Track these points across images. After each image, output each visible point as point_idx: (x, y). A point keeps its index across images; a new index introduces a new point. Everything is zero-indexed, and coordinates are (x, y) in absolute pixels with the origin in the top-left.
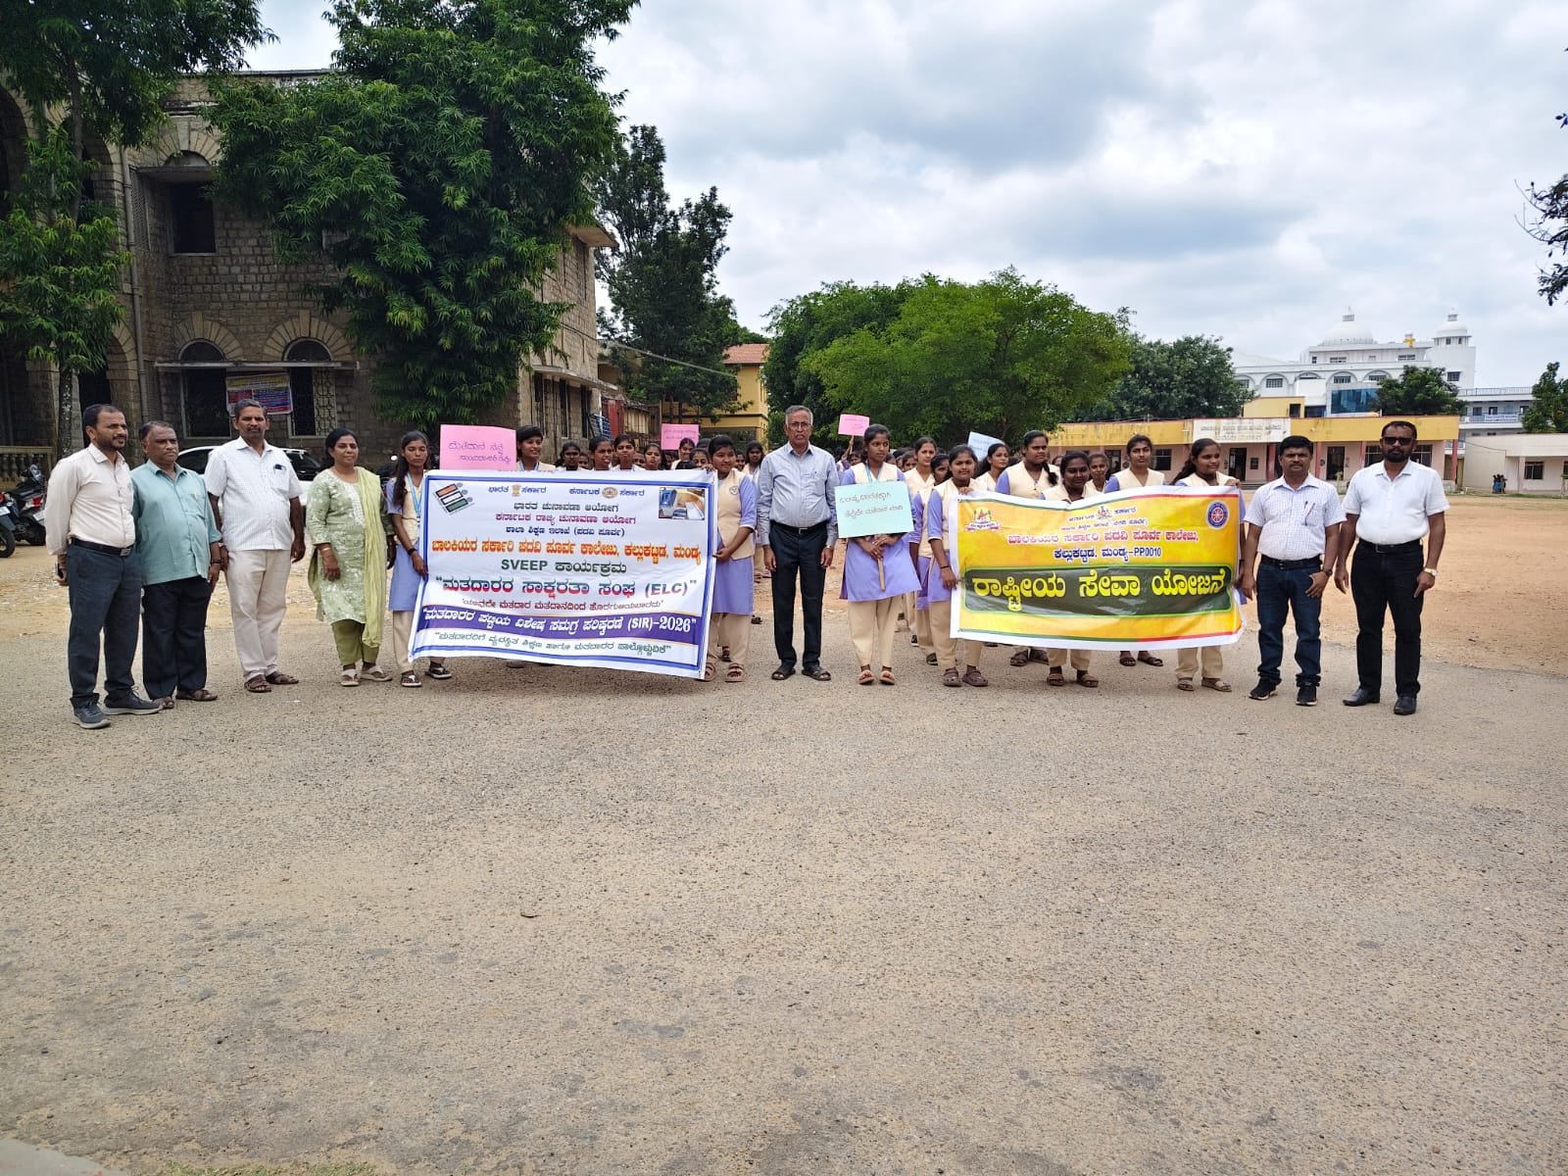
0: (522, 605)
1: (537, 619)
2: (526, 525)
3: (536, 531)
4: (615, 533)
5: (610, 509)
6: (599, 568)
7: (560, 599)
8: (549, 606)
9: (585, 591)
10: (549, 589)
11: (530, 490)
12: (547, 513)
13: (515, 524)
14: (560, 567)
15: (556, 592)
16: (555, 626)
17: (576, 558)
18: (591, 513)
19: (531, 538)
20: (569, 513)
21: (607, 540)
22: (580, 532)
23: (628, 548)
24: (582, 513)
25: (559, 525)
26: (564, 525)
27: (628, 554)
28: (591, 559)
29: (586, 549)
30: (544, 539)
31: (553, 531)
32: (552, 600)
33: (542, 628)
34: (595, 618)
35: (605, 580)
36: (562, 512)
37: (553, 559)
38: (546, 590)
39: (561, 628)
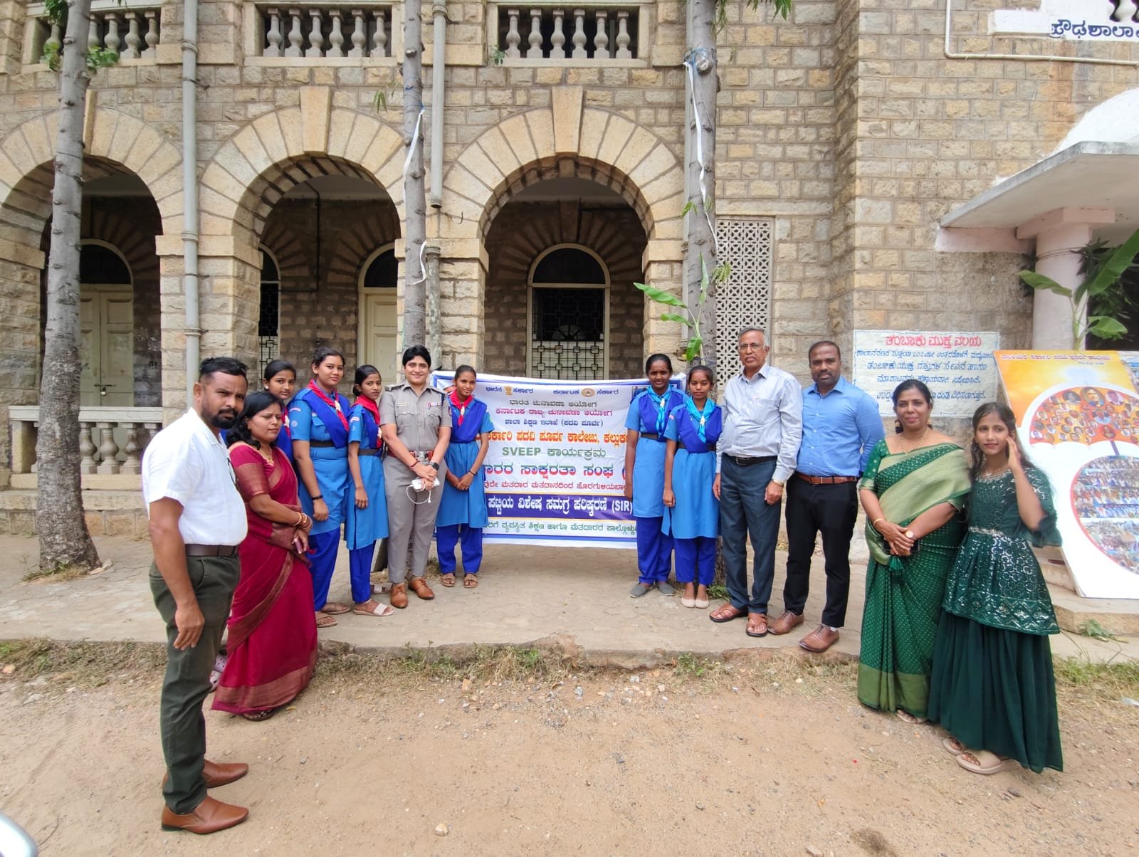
0: (520, 485)
1: (535, 497)
2: (521, 417)
3: (531, 423)
4: (595, 424)
5: (590, 405)
6: (583, 454)
7: (553, 479)
8: (543, 485)
9: (573, 473)
10: (543, 470)
11: (520, 391)
12: (537, 408)
13: (513, 417)
14: (551, 452)
15: (549, 474)
16: (552, 505)
17: (564, 444)
18: (574, 408)
19: (526, 428)
20: (556, 408)
21: (588, 430)
22: (567, 423)
23: (607, 436)
24: (567, 408)
25: (549, 417)
26: (553, 418)
27: (606, 441)
28: (577, 445)
29: (572, 437)
30: (538, 429)
31: (544, 423)
32: (546, 481)
33: (540, 507)
34: (583, 497)
35: (589, 464)
36: (550, 408)
37: (545, 446)
38: (541, 473)
39: (556, 507)
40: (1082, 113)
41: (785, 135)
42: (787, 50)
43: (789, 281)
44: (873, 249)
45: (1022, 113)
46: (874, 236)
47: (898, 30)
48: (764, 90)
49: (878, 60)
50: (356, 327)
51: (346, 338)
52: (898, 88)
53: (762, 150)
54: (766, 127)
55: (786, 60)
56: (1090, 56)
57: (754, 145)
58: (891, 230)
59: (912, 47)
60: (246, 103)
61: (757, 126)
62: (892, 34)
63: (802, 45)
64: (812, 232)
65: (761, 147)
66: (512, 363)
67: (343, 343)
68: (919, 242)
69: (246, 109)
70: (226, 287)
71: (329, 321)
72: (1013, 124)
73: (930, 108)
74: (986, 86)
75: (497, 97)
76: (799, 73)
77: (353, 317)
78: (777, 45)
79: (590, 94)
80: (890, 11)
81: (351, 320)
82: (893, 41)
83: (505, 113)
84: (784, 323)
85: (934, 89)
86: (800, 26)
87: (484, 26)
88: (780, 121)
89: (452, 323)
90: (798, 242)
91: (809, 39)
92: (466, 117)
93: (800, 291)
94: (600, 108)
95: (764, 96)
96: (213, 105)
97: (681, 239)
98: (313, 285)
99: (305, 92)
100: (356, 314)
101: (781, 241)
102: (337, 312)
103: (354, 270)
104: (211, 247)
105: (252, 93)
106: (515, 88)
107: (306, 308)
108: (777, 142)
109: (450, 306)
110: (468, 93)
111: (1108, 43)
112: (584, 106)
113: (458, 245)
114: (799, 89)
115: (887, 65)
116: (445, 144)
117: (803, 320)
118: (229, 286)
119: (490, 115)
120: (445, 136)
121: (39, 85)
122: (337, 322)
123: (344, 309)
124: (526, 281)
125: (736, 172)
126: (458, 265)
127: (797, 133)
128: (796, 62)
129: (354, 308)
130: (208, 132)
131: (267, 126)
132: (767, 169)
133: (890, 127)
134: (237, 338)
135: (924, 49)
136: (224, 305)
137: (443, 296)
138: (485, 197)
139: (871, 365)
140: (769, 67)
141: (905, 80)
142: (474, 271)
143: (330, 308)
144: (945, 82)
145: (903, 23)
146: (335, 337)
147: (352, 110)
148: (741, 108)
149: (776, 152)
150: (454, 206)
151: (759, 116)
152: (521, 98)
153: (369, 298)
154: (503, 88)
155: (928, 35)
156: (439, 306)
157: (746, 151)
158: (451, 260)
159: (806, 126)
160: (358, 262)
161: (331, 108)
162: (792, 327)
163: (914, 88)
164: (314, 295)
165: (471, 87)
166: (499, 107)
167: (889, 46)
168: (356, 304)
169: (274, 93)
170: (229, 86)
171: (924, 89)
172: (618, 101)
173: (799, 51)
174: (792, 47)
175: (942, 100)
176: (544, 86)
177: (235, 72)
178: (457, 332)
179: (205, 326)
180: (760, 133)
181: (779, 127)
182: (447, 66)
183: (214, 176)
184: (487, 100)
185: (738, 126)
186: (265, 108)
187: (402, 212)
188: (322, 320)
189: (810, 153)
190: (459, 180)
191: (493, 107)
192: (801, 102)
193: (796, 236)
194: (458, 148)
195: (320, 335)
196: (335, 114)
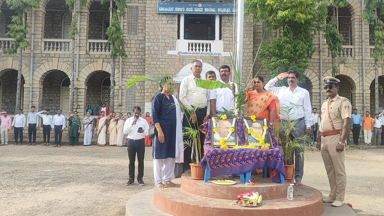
40: (183, 67)
41: (138, 67)
42: (138, 52)
43: (139, 93)
44: (148, 89)
45: (173, 67)
46: (148, 87)
47: (152, 53)
48: (134, 59)
49: (149, 58)
50: (60, 96)
51: (57, 99)
52: (152, 63)
53: (134, 70)
54: (135, 66)
55: (138, 54)
56: (184, 58)
57: (133, 69)
58: (151, 86)
59: (155, 56)
60: (42, 60)
61: (133, 65)
62: (151, 54)
63: (141, 51)
64: (143, 84)
65: (134, 69)
66: (97, 105)
67: (56, 100)
68: (156, 88)
69: (42, 61)
70: (37, 93)
71: (53, 95)
72: (172, 69)
73: (157, 66)
74: (167, 63)
75: (88, 60)
76: (140, 56)
77: (59, 94)
78: (137, 51)
79: (104, 60)
80: (151, 50)
81: (58, 95)
82: (152, 55)
83: (89, 63)
84: (138, 100)
85: (158, 63)
86: (141, 48)
87: (86, 47)
88: (137, 65)
89: (79, 100)
90: (140, 86)
91: (142, 50)
92: (83, 63)
93: (141, 95)
94: (106, 62)
95: (134, 60)
96: (36, 60)
97: (119, 85)
98: (49, 86)
99: (54, 59)
100: (60, 93)
101: (137, 86)
102: (55, 93)
103: (59, 83)
104: (35, 86)
105: (43, 58)
106: (91, 58)
107: (47, 92)
108: (137, 68)
109: (79, 97)
110: (83, 59)
111: (187, 56)
112: (103, 62)
113: (81, 86)
114: (140, 59)
115: (150, 59)
116: (79, 68)
117: (142, 100)
118: (38, 93)
119: (87, 63)
120: (79, 66)
121: (2, 55)
122: (55, 95)
123: (57, 92)
124: (101, 85)
125: (129, 73)
126: (81, 89)
127: (140, 67)
128: (140, 54)
129: (59, 92)
130: (35, 65)
131: (46, 64)
132: (135, 73)
133: (151, 69)
134: (39, 103)
135: (157, 56)
136: (37, 97)
137: (78, 95)
138: (86, 77)
139: (148, 108)
140: (135, 55)
141: (153, 62)
142: (84, 91)
143: (53, 92)
144: (160, 62)
145: (153, 52)
146: (54, 99)
147: (62, 62)
148: (130, 62)
149: (137, 70)
150: (80, 79)
151: (133, 64)
152: (92, 60)
153: (63, 89)
154: (89, 58)
155: (157, 54)
156: (77, 97)
157: (131, 70)
158: (79, 89)
159: (142, 65)
160: (60, 81)
161: (58, 61)
162: (139, 101)
163: (155, 63)
164: (49, 89)
165: (84, 58)
166: (89, 62)
167: (151, 56)
168: (60, 90)
169: (48, 59)
170: (39, 57)
171: (157, 63)
172: (109, 61)
173: (140, 52)
174: (139, 52)
175: (159, 65)
176: (96, 58)
177: (40, 55)
178: (80, 102)
179: (33, 101)
180: (134, 67)
181: (137, 66)
182: (79, 54)
183: (35, 73)
184: (86, 60)
185: (130, 65)
186: (46, 61)
187: (71, 80)
188: (51, 95)
189: (142, 70)
190: (81, 74)
191: (87, 62)
192: (141, 61)
193: (140, 85)
194: (81, 69)
195: (51, 98)
196: (59, 62)
